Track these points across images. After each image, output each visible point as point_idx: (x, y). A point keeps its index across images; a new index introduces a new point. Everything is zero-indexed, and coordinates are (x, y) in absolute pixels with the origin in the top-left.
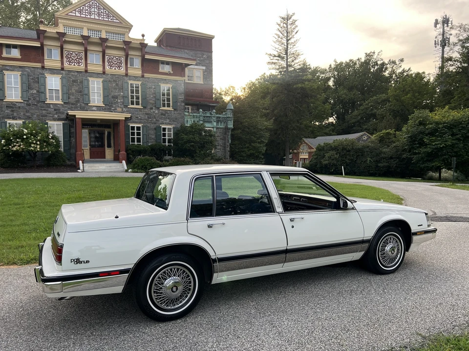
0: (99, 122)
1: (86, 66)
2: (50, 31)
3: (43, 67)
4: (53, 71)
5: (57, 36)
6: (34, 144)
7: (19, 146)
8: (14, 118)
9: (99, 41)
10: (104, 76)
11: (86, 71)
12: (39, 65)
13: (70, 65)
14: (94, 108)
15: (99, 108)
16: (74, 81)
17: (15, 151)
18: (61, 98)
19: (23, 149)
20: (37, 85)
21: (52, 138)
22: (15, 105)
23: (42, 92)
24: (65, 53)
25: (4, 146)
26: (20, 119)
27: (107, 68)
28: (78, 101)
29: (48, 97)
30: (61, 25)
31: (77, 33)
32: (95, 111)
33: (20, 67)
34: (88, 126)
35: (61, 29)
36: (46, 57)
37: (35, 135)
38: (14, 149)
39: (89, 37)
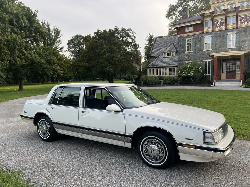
0: (230, 57)
1: (226, 26)
2: (207, 13)
3: (203, 33)
4: (208, 34)
5: (210, 14)
6: (191, 72)
7: (185, 74)
8: (189, 60)
9: (234, 10)
10: (237, 29)
11: (226, 29)
12: (201, 32)
13: (217, 28)
14: (229, 50)
15: (233, 50)
16: (219, 37)
17: (183, 76)
18: (211, 47)
19: (186, 75)
20: (199, 42)
21: (201, 69)
22: (189, 54)
23: (202, 46)
24: (214, 22)
25: (180, 74)
26: (191, 60)
27: (239, 24)
28: (220, 47)
29: (204, 48)
30: (212, 8)
31: (222, 9)
32: (230, 51)
33: (193, 35)
34: (226, 60)
35: (212, 10)
36: (205, 27)
37: (192, 68)
38: (183, 75)
39: (228, 9)
